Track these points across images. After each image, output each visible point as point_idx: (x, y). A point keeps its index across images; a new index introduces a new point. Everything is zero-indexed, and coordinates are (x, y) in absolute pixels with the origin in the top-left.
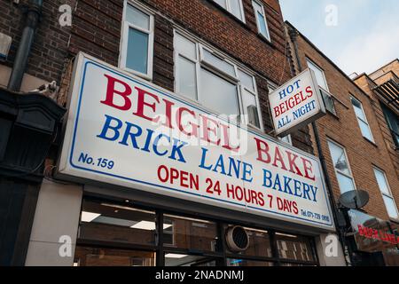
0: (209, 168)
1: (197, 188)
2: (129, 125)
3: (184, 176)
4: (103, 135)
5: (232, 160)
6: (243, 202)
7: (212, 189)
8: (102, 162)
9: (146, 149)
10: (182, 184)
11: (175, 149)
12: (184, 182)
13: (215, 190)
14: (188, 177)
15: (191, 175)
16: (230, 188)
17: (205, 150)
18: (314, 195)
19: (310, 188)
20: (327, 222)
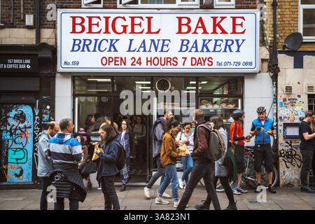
0: (134, 51)
1: (125, 64)
2: (85, 40)
3: (117, 59)
4: (73, 50)
5: (153, 41)
6: (159, 66)
7: (135, 63)
8: (74, 63)
9: (94, 50)
10: (115, 65)
11: (112, 45)
12: (117, 63)
13: (137, 63)
14: (119, 60)
15: (121, 59)
16: (149, 59)
17: (131, 40)
18: (239, 46)
19: (235, 42)
20: (248, 67)
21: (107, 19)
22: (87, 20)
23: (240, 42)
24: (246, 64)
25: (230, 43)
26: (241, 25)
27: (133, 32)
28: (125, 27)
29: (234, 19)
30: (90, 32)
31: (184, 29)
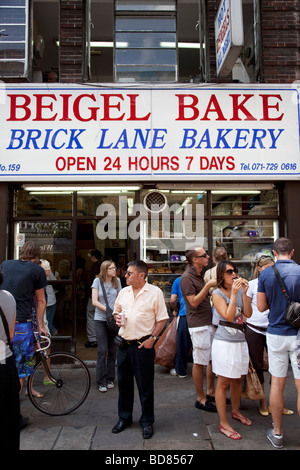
0: (109, 147)
1: (94, 168)
2: (30, 131)
3: (81, 161)
4: (11, 147)
5: (139, 131)
6: (149, 170)
7: (111, 166)
8: (12, 167)
9: (45, 147)
10: (79, 169)
11: (73, 138)
12: (81, 166)
13: (114, 166)
14: (85, 161)
15: (88, 159)
16: (133, 160)
17: (104, 131)
18: (274, 140)
19: (268, 133)
20: (290, 171)
21: (66, 98)
22: (34, 101)
23: (276, 133)
24: (286, 166)
25: (260, 134)
26: (277, 107)
27: (107, 117)
28: (94, 111)
29: (265, 98)
30: (39, 118)
31: (189, 113)
